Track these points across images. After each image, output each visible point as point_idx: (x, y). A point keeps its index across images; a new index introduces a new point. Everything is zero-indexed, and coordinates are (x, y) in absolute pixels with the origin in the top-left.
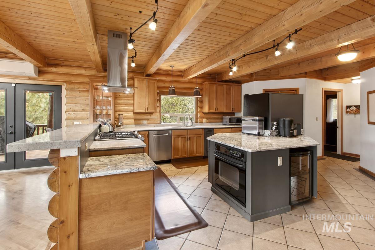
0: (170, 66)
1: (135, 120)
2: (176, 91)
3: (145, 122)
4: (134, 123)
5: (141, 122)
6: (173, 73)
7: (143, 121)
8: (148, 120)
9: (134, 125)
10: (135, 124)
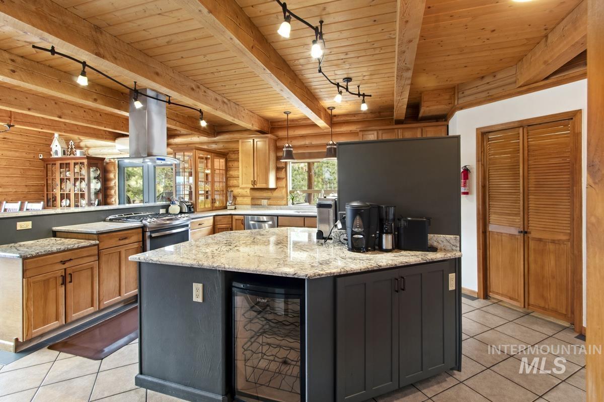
0: (284, 113)
1: (253, 199)
2: (294, 152)
3: (265, 202)
4: (250, 203)
5: (258, 202)
6: (289, 123)
7: (262, 200)
8: (269, 199)
9: (249, 207)
10: (252, 205)
